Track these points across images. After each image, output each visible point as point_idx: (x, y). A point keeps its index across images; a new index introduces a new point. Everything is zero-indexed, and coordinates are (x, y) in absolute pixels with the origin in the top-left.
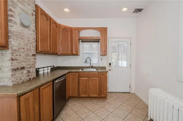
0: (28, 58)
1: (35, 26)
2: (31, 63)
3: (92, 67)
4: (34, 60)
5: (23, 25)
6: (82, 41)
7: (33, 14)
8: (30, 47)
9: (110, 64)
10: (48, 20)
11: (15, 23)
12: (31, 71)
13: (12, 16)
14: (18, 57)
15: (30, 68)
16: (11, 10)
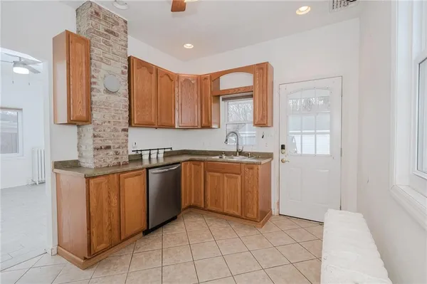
0: (116, 134)
1: (127, 87)
2: (120, 141)
3: (241, 153)
4: (125, 138)
5: (108, 91)
6: (223, 99)
7: (123, 73)
8: (119, 119)
9: (283, 147)
10: (151, 73)
11: (99, 91)
12: (121, 153)
13: (95, 83)
14: (101, 134)
15: (119, 148)
16: (93, 77)
